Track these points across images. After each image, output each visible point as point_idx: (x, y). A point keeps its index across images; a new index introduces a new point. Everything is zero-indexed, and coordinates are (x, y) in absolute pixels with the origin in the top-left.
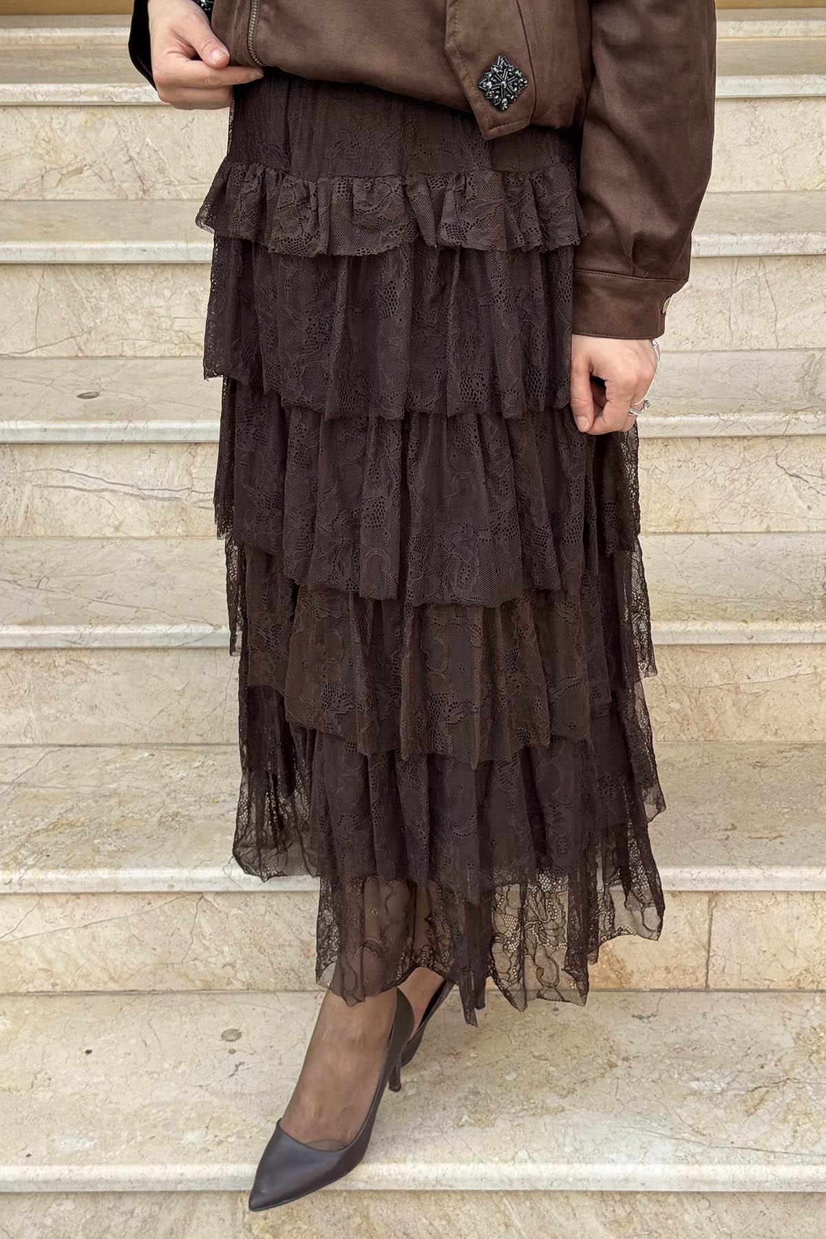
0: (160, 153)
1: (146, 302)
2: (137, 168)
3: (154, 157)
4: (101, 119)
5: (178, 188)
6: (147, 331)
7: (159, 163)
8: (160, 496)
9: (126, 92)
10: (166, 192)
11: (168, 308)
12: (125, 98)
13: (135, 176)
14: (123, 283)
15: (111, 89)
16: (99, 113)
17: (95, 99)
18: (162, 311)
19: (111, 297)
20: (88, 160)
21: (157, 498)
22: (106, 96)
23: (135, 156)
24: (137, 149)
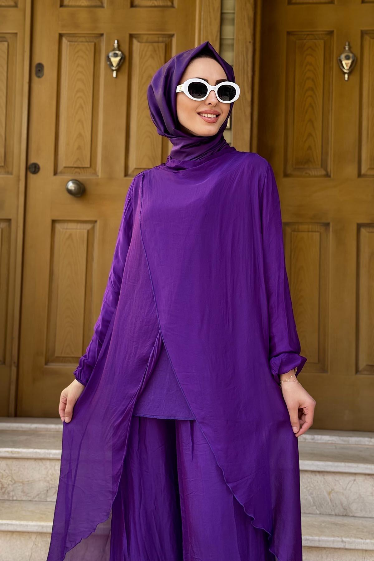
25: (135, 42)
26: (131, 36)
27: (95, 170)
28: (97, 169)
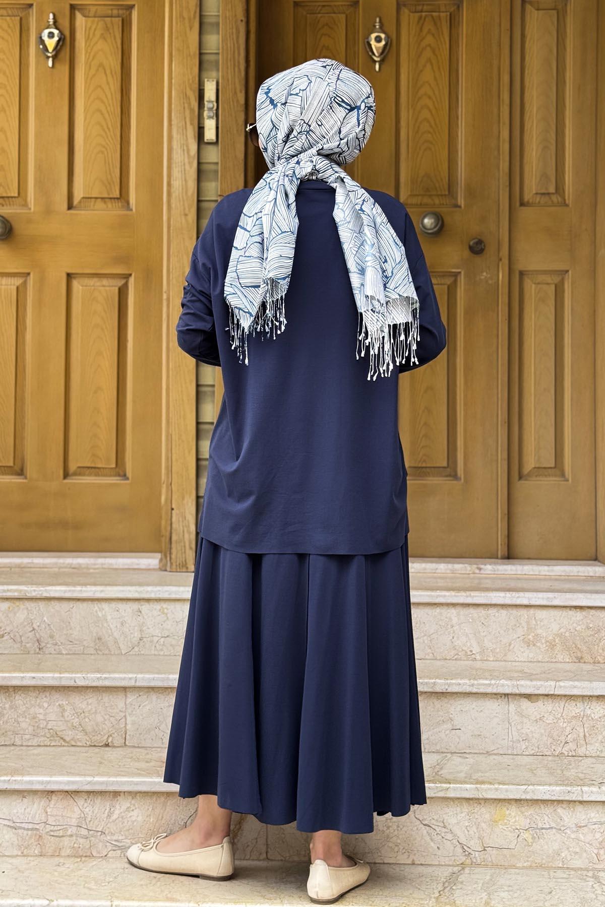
0: (52, 626)
1: (32, 711)
2: (37, 634)
3: (48, 628)
4: (18, 606)
5: (61, 647)
6: (31, 728)
7: (51, 632)
8: (26, 827)
9: (35, 591)
10: (53, 650)
11: (45, 715)
12: (34, 594)
13: (35, 639)
14: (19, 699)
15: (26, 588)
16: (17, 603)
17: (16, 594)
18: (41, 717)
19: (11, 707)
20: (8, 629)
21: (24, 829)
22: (22, 593)
23: (36, 627)
24: (38, 624)
25: (78, 16)
26: (73, 8)
27: (25, 200)
28: (29, 199)
